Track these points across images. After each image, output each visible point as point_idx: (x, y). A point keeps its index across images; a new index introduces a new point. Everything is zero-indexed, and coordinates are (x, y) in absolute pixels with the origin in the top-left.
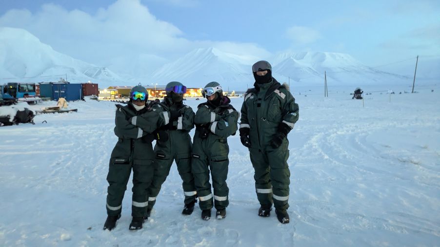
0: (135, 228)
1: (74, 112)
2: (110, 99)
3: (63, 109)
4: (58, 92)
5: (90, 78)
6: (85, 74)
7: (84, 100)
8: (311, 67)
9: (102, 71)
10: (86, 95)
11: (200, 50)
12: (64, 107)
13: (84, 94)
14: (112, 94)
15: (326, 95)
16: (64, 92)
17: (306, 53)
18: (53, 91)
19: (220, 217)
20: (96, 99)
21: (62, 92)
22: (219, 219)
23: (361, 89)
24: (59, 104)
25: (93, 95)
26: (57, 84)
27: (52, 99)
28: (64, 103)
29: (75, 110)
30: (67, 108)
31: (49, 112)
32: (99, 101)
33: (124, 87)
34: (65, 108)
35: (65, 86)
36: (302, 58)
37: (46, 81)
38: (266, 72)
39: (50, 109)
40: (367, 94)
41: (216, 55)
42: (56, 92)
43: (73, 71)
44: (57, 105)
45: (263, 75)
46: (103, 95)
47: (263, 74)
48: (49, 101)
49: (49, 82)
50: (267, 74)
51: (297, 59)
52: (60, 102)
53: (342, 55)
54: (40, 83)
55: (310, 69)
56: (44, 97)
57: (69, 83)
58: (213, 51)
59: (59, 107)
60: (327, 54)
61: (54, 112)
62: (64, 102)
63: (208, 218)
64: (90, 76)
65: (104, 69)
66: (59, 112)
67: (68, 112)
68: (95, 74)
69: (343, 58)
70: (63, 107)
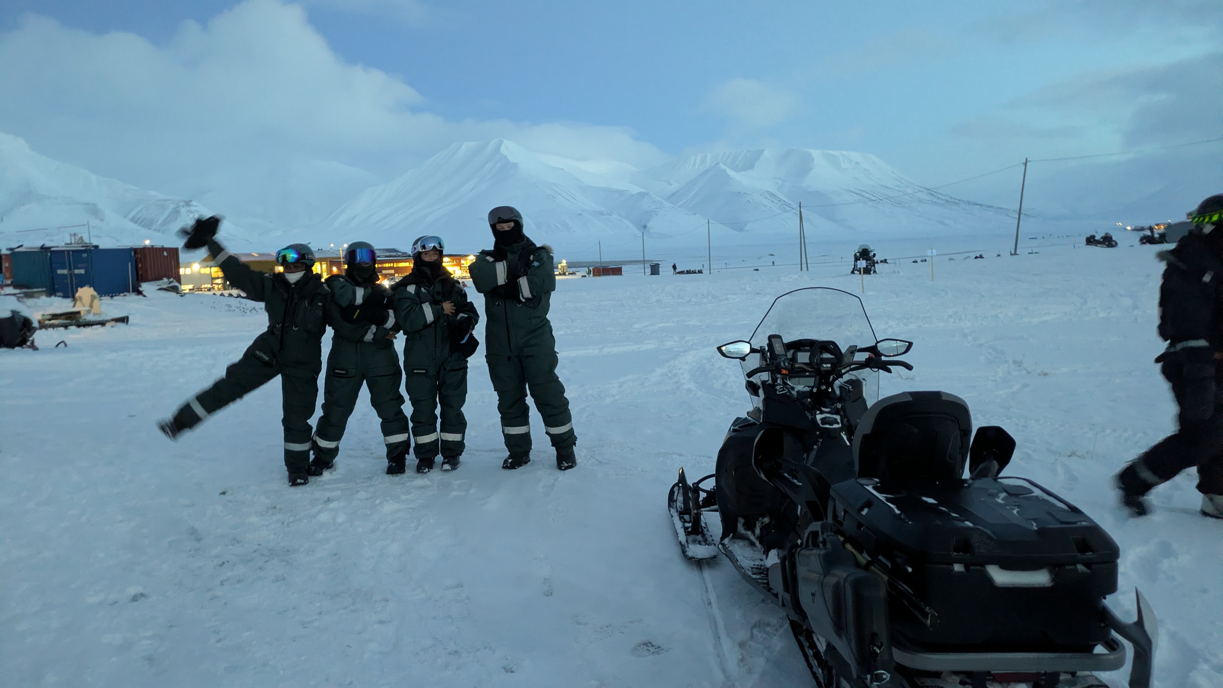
0: (302, 481)
1: (120, 325)
2: (209, 290)
3: (90, 318)
4: (65, 272)
5: (144, 231)
6: (133, 220)
7: (140, 293)
8: (774, 191)
9: (183, 210)
10: (146, 280)
11: (467, 146)
12: (93, 311)
13: (141, 277)
14: (214, 275)
15: (804, 266)
16: (82, 271)
17: (762, 152)
18: (53, 271)
19: (447, 467)
20: (175, 289)
21: (77, 271)
22: (446, 471)
23: (871, 248)
24: (78, 303)
25: (165, 280)
26: (63, 252)
27: (51, 292)
28: (92, 301)
29: (124, 320)
30: (100, 314)
31: (53, 326)
32: (183, 295)
33: (250, 255)
34: (95, 314)
35: (85, 255)
36: (751, 166)
37: (32, 243)
38: (512, 224)
39: (55, 316)
40: (915, 262)
41: (512, 159)
42: (60, 272)
43: (94, 211)
44: (74, 306)
45: (506, 229)
46: (191, 279)
47: (506, 227)
48: (44, 298)
49: (39, 244)
50: (514, 227)
51: (737, 169)
52: (80, 298)
53: (856, 156)
54: (11, 249)
55: (773, 195)
56: (28, 288)
57: (96, 247)
58: (503, 150)
59: (79, 313)
60: (815, 153)
61: (66, 326)
62: (93, 298)
63: (427, 470)
64: (147, 223)
65: (188, 204)
66: (79, 326)
67: (102, 323)
68: (162, 218)
69: (857, 163)
70: (89, 312)
